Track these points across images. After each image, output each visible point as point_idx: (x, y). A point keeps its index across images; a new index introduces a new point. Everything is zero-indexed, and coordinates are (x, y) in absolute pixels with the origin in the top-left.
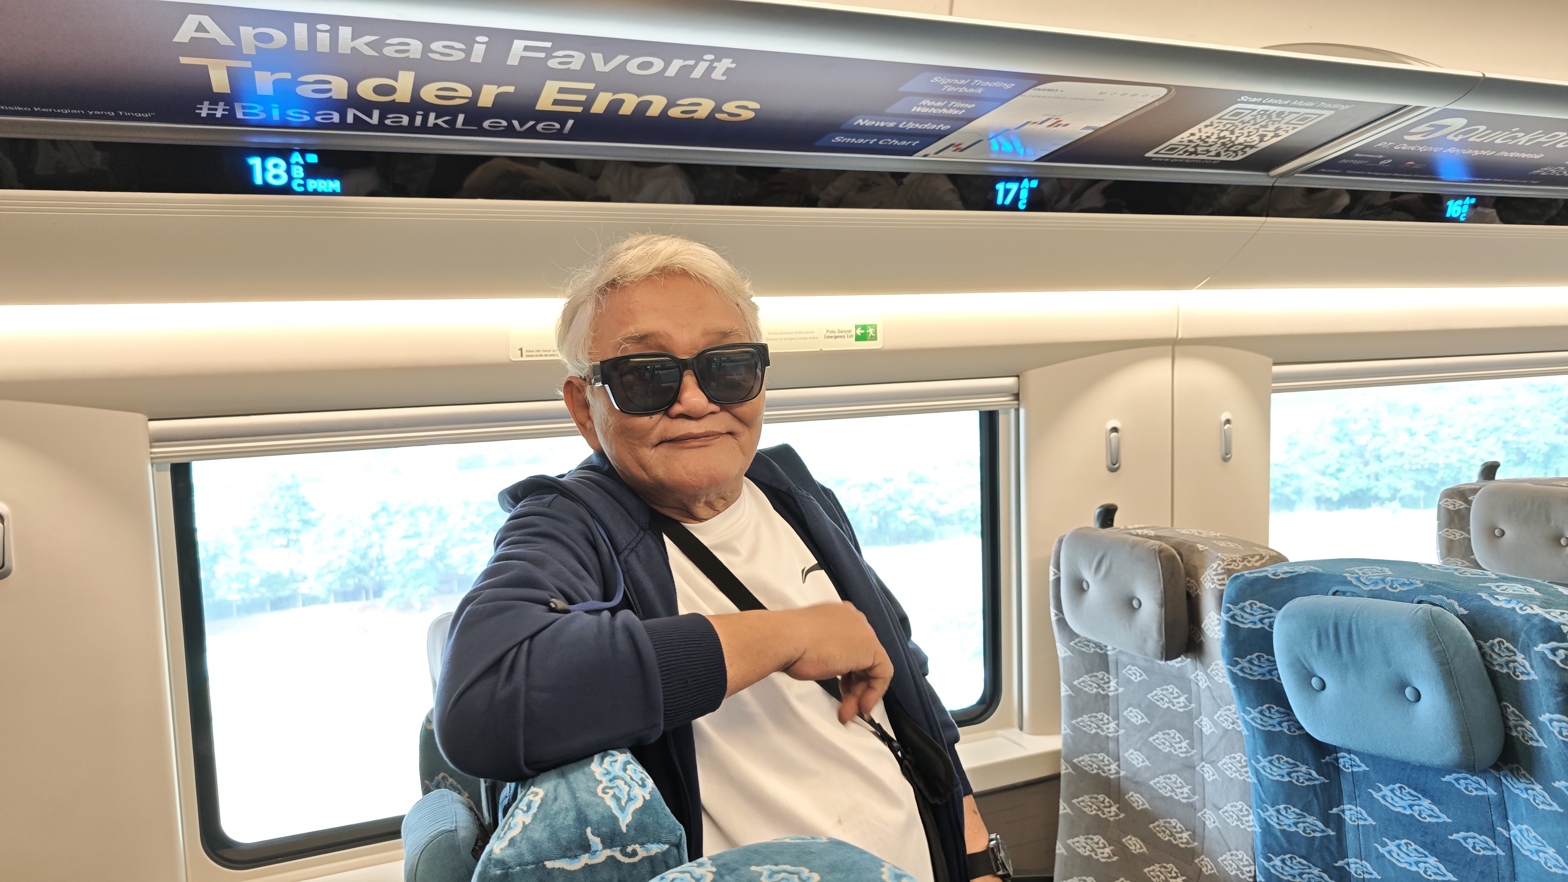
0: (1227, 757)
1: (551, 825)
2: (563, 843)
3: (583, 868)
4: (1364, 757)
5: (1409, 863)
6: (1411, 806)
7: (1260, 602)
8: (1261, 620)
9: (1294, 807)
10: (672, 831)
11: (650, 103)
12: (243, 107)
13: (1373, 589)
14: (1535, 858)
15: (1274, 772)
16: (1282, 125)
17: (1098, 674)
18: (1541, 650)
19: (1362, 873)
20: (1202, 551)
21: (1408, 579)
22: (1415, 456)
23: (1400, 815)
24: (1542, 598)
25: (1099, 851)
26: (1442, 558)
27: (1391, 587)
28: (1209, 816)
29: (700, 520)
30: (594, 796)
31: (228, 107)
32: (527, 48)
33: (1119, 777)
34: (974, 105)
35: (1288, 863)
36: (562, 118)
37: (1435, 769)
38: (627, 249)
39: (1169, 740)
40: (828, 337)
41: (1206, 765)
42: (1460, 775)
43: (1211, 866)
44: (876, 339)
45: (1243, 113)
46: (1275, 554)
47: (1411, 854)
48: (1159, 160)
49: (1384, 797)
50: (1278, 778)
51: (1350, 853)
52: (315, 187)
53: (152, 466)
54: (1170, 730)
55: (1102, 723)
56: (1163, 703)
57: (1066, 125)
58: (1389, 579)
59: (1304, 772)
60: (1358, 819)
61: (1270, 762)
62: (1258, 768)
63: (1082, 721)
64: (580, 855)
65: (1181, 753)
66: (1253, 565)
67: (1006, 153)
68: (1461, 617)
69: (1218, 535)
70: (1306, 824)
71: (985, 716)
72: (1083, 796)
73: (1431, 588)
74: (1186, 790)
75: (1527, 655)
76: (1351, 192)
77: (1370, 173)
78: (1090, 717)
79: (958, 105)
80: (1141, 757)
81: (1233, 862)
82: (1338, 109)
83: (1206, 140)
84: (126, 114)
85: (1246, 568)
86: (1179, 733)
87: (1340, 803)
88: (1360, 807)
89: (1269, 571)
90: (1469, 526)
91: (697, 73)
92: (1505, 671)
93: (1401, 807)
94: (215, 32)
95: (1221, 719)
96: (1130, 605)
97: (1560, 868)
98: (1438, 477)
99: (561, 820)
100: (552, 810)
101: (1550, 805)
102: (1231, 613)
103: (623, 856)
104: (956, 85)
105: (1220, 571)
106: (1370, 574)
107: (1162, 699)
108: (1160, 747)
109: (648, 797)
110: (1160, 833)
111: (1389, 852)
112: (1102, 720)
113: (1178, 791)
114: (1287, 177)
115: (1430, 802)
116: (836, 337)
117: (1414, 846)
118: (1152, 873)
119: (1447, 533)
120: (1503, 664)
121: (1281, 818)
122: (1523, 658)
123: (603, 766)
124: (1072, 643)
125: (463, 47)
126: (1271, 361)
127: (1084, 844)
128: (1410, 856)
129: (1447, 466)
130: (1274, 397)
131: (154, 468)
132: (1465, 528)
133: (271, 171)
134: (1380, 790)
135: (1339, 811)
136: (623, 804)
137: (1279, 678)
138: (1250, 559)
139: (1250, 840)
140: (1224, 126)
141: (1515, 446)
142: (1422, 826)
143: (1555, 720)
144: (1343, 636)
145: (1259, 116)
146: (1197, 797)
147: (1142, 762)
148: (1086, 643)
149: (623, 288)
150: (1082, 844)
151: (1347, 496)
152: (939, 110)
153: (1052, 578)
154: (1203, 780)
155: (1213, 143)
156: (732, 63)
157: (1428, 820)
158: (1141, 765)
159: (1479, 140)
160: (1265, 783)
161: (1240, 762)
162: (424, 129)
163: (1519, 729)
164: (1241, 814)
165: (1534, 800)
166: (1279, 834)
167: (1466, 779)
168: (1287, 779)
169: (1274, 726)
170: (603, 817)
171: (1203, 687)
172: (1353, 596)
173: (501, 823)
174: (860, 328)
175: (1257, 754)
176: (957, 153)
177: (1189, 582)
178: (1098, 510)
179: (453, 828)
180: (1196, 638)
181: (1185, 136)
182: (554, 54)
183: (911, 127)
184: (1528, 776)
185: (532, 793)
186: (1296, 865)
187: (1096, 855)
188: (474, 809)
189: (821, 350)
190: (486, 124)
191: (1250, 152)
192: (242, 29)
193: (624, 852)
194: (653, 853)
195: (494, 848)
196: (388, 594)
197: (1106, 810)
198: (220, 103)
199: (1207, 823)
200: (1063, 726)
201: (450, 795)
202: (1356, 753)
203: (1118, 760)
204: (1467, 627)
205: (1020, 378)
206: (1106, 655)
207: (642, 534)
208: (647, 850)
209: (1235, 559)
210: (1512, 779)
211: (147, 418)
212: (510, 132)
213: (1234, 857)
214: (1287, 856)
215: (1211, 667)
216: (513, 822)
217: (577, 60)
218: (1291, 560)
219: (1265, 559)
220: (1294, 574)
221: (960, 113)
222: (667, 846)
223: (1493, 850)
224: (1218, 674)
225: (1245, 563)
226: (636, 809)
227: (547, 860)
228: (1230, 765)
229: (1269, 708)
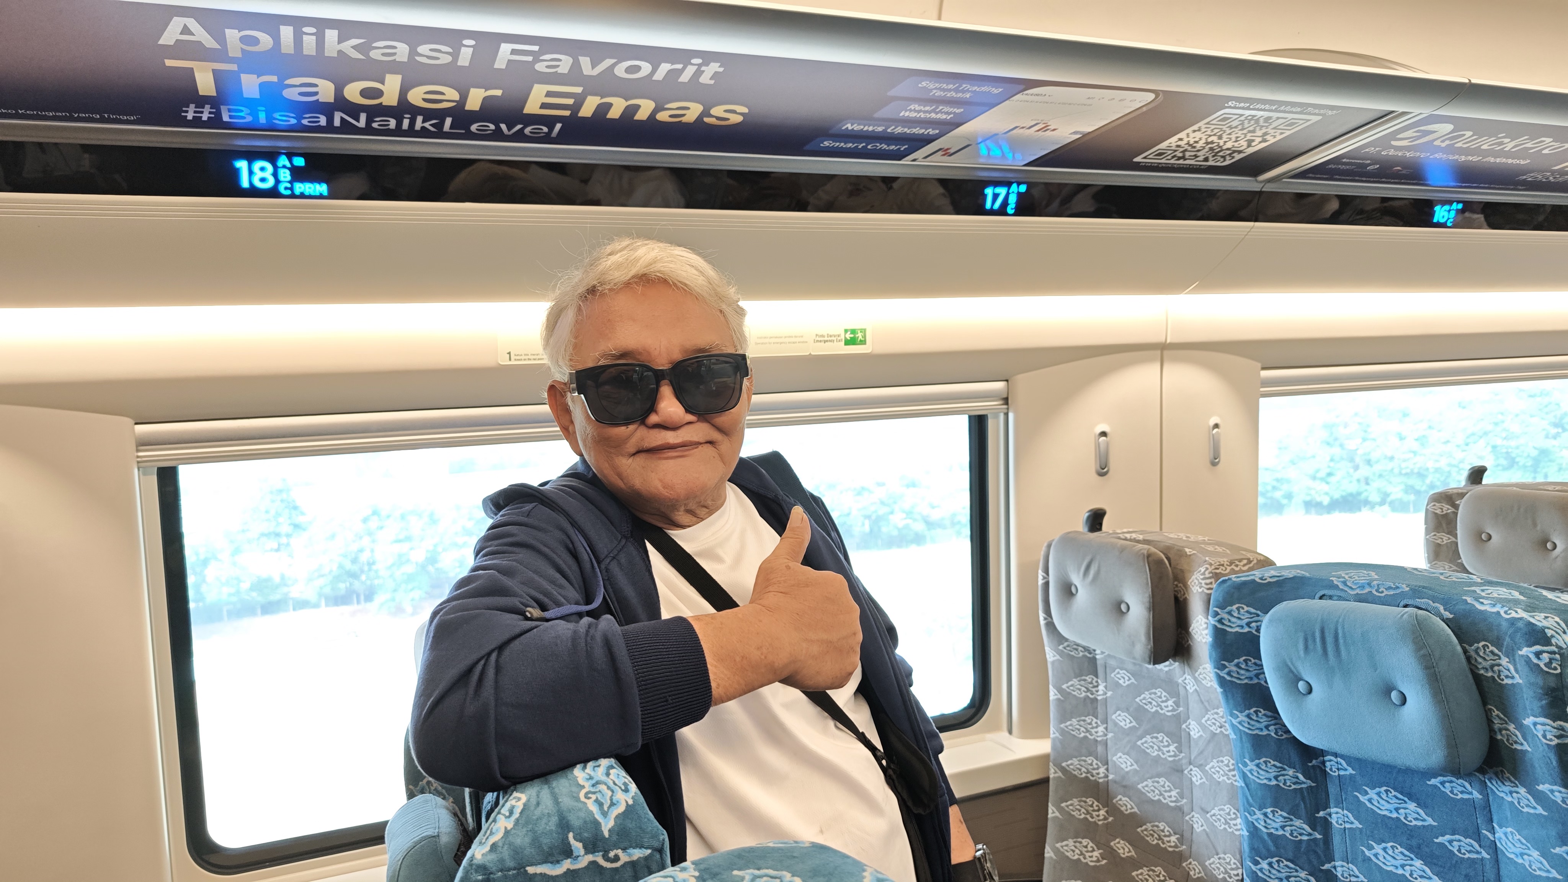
0: (1214, 760)
1: (533, 831)
2: (545, 848)
3: (565, 873)
4: (1351, 760)
5: (1395, 866)
6: (1397, 810)
7: (1247, 606)
8: (1248, 624)
9: (1281, 811)
10: (655, 836)
11: (638, 107)
12: (229, 110)
13: (1359, 593)
14: (1520, 861)
15: (1262, 775)
16: (1269, 130)
17: (1087, 678)
18: (1525, 654)
19: (1348, 877)
20: (1190, 555)
21: (1394, 584)
22: (1404, 461)
23: (1386, 819)
24: (1526, 602)
25: (1087, 855)
26: (1430, 562)
27: (1377, 591)
28: (1197, 819)
29: (683, 527)
30: (577, 801)
31: (214, 110)
32: (514, 52)
33: (1108, 782)
34: (962, 110)
35: (1276, 866)
36: (550, 121)
37: (1422, 772)
38: (610, 254)
39: (1157, 744)
40: (818, 341)
41: (1194, 769)
42: (1445, 779)
43: (1199, 869)
44: (865, 344)
45: (1231, 118)
46: (1262, 558)
47: (1397, 857)
48: (1147, 164)
49: (1370, 800)
50: (1265, 781)
51: (1337, 856)
52: (302, 190)
53: (139, 470)
54: (1158, 734)
55: (1090, 726)
56: (1151, 707)
57: (1054, 130)
58: (1375, 583)
59: (1291, 775)
60: (1344, 822)
61: (1258, 765)
62: (1245, 771)
63: (1071, 725)
64: (562, 860)
65: (1170, 756)
66: (1240, 568)
67: (995, 158)
68: (1446, 621)
69: (1206, 539)
70: (1293, 828)
71: (973, 721)
72: (1071, 800)
73: (1416, 592)
74: (1174, 793)
75: (1511, 658)
76: (1340, 197)
77: (1357, 178)
78: (1078, 721)
79: (946, 109)
80: (1130, 761)
81: (1221, 865)
82: (1325, 114)
83: (1195, 145)
84: (111, 117)
85: (1233, 572)
86: (1167, 737)
87: (1326, 806)
88: (1347, 810)
89: (1256, 575)
90: (1457, 530)
91: (685, 77)
92: (1490, 674)
93: (1387, 810)
94: (200, 34)
95: (1209, 722)
96: (1119, 609)
97: (1544, 870)
98: (1428, 481)
99: (543, 826)
100: (534, 816)
101: (1535, 808)
102: (1219, 617)
103: (605, 861)
104: (944, 90)
105: (1207, 575)
106: (1357, 578)
107: (1150, 703)
108: (1148, 751)
109: (630, 802)
110: (1148, 836)
111: (1376, 855)
112: (1090, 724)
113: (1166, 794)
114: (1275, 182)
115: (1416, 805)
116: (825, 341)
117: (1400, 849)
118: (1140, 877)
119: (1434, 537)
120: (1488, 667)
121: (1268, 821)
122: (1507, 662)
123: (586, 771)
124: (1061, 647)
125: (450, 50)
126: (1259, 365)
127: (1073, 848)
128: (1396, 859)
129: (1437, 470)
130: (1263, 401)
131: (141, 472)
132: (1452, 532)
133: (258, 174)
134: (1366, 793)
135: (1326, 814)
136: (606, 809)
137: (1266, 682)
138: (1237, 563)
139: (1238, 844)
140: (1212, 131)
141: (1505, 450)
142: (1408, 829)
143: (1539, 724)
144: (1330, 640)
145: (1246, 121)
146: (1185, 801)
147: (1131, 766)
148: (1075, 647)
149: (603, 295)
150: (1071, 848)
151: (1337, 500)
152: (927, 114)
153: (1041, 582)
154: (1191, 783)
155: (1201, 148)
156: (720, 67)
157: (1414, 823)
158: (1129, 768)
159: (1465, 146)
160: (1253, 786)
161: (1227, 766)
162: (411, 132)
163: (1504, 732)
164: (1229, 817)
165: (1519, 803)
166: (1266, 837)
167: (1451, 782)
168: (1274, 782)
169: (1262, 730)
170: (585, 822)
171: (1191, 691)
172: (1339, 600)
173: (484, 826)
174: (849, 333)
175: (1245, 758)
176: (946, 158)
177: (1177, 586)
178: (1087, 514)
179: (436, 834)
180: (1183, 642)
181: (1173, 141)
182: (541, 58)
183: (900, 131)
184: (1513, 779)
185: (514, 798)
186: (1283, 868)
187: (1085, 858)
188: (458, 815)
189: (810, 354)
190: (474, 128)
191: (1238, 157)
192: (228, 32)
193: (606, 857)
194: (635, 858)
195: (475, 854)
196: (379, 598)
197: (1094, 814)
198: (206, 106)
199: (1195, 826)
200: (1052, 729)
201: (433, 800)
202: (1343, 757)
203: (1107, 763)
204: (1453, 631)
205: (1009, 382)
206: (1094, 659)
207: (624, 541)
208: (630, 855)
209: (1222, 563)
210: (1497, 783)
211: (134, 422)
212: (497, 135)
213: (1222, 861)
214: (1274, 860)
215: (1199, 671)
216: (494, 827)
217: (565, 64)
218: (1279, 564)
219: (1253, 563)
220: (1281, 578)
221: (948, 118)
222: (649, 851)
223: (1478, 853)
224: (1205, 678)
225: (1233, 567)
226: (619, 814)
227: (529, 866)
228: (1218, 769)
229: (1256, 712)
